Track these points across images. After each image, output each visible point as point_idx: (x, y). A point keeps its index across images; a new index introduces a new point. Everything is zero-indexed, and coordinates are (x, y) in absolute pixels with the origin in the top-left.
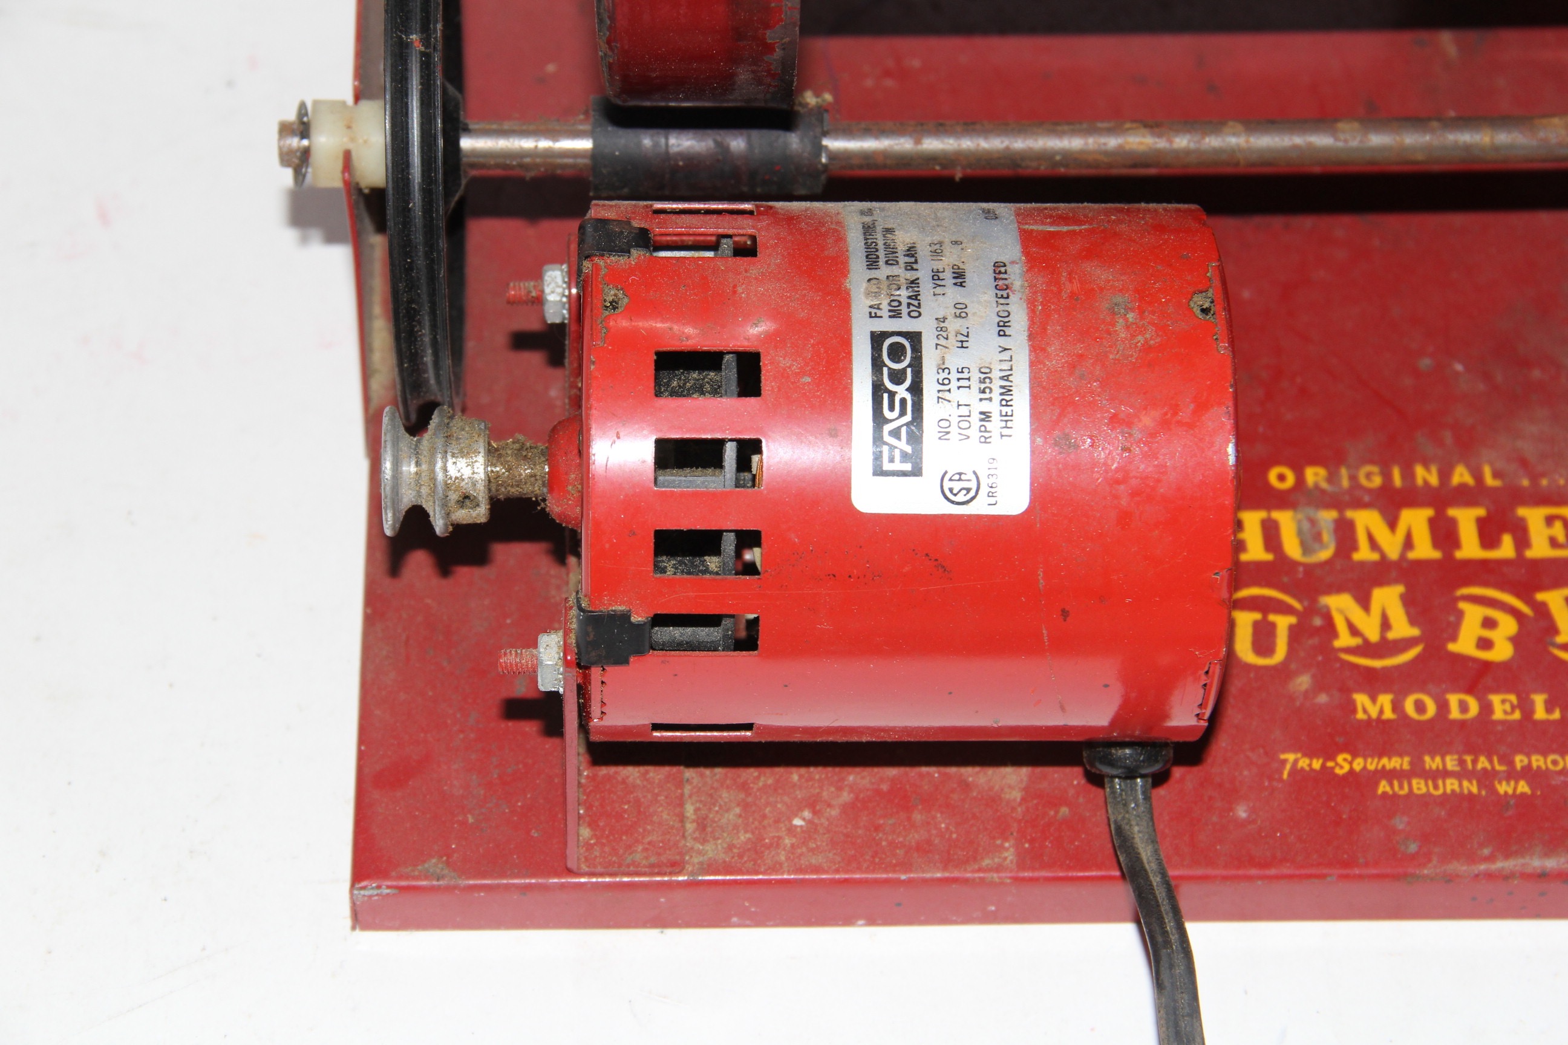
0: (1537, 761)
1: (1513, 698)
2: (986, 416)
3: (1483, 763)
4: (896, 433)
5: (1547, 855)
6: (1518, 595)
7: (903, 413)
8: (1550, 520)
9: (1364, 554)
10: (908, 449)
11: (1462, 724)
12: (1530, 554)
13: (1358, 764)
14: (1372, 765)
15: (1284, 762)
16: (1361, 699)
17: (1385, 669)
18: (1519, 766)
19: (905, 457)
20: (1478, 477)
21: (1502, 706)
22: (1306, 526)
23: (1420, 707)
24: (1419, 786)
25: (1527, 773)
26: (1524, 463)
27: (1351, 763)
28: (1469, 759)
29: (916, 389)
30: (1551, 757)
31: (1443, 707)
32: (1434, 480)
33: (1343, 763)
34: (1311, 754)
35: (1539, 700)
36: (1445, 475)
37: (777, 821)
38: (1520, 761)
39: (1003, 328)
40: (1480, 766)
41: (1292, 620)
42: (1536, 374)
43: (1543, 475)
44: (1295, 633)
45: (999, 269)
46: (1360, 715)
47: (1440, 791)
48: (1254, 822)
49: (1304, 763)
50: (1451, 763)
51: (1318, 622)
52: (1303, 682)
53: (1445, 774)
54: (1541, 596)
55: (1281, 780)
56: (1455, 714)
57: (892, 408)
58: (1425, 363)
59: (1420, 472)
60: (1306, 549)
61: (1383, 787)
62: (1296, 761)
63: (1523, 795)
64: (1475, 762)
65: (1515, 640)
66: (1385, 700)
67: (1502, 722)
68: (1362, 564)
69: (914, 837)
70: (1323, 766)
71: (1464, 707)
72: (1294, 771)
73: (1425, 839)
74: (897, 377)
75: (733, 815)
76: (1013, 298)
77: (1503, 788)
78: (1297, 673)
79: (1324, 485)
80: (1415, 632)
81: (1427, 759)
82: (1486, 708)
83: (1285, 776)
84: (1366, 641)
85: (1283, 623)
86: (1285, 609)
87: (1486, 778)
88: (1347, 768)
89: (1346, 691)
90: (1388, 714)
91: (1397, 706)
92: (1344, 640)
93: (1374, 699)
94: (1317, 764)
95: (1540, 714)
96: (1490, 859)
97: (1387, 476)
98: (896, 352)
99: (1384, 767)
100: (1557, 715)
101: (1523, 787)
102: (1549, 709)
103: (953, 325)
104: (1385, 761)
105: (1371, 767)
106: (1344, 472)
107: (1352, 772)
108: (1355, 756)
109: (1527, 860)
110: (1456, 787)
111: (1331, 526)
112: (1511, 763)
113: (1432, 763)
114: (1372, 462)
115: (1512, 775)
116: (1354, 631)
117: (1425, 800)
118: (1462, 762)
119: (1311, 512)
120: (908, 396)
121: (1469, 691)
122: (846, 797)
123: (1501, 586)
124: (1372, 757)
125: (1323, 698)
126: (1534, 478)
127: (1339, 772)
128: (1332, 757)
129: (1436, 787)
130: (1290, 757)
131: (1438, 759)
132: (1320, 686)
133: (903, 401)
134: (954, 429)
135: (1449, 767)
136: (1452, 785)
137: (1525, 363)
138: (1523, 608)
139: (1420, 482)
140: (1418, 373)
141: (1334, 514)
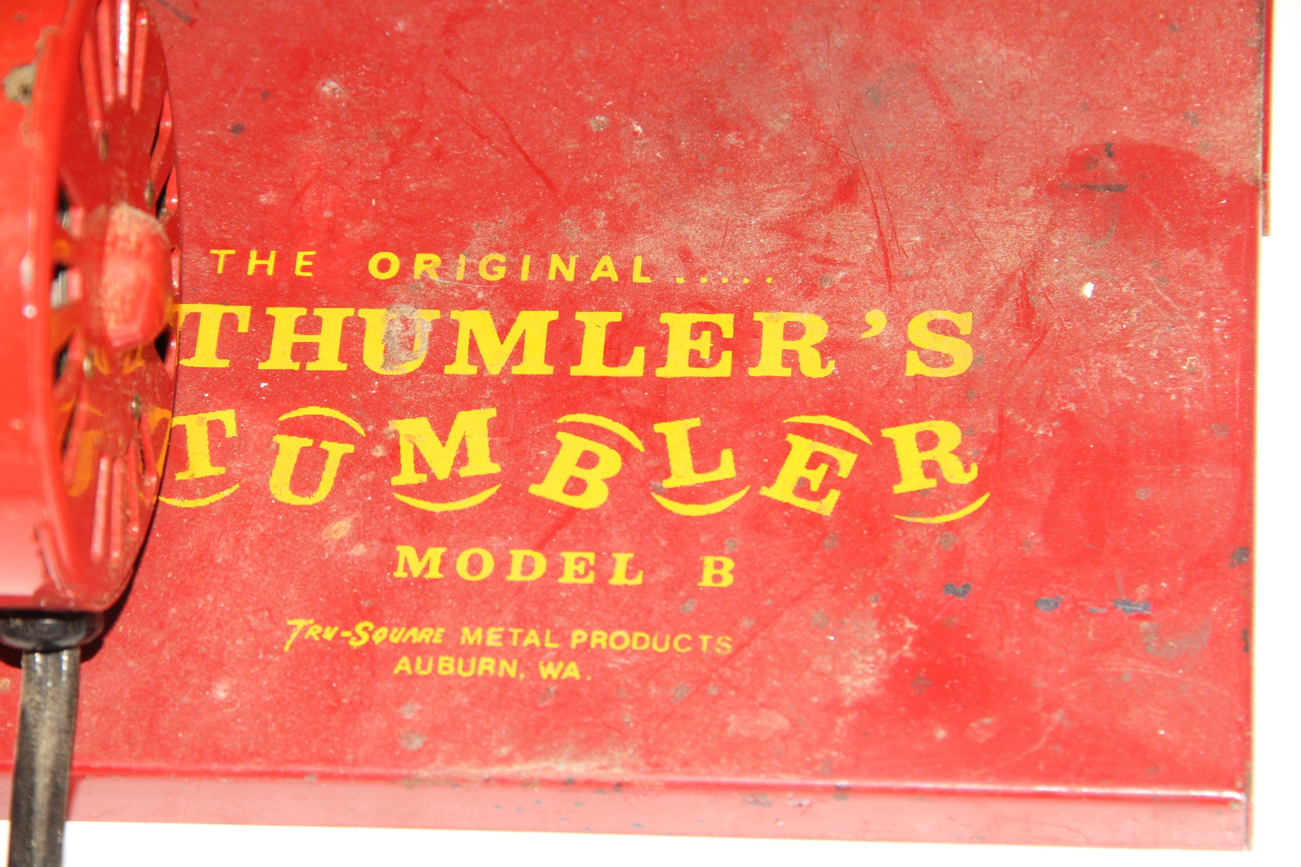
0: (599, 638)
1: (591, 557)
3: (532, 639)
5: (576, 758)
6: (634, 424)
8: (697, 330)
9: (461, 367)
11: (520, 587)
12: (660, 372)
13: (380, 635)
14: (396, 636)
15: (290, 629)
17: (445, 515)
18: (574, 643)
20: (625, 274)
21: (575, 566)
22: (398, 326)
23: (475, 565)
24: (447, 665)
25: (582, 653)
26: (685, 255)
27: (371, 633)
28: (516, 632)
30: (616, 634)
31: (503, 565)
32: (569, 275)
33: (362, 634)
34: (324, 622)
35: (622, 559)
36: (584, 268)
38: (577, 637)
40: (527, 642)
41: (350, 448)
42: (731, 139)
43: (703, 272)
44: (348, 466)
46: (400, 573)
47: (470, 673)
48: (233, 704)
49: (314, 632)
50: (493, 638)
51: (379, 452)
52: (342, 528)
53: (483, 650)
54: (658, 428)
55: (281, 652)
56: (515, 575)
58: (596, 123)
59: (556, 261)
60: (389, 358)
61: (403, 665)
62: (306, 629)
63: (571, 680)
64: (522, 637)
65: (613, 483)
66: (436, 554)
67: (569, 587)
68: (454, 377)
70: (337, 636)
71: (528, 567)
72: (300, 642)
73: (435, 732)
77: (548, 671)
78: (337, 517)
79: (434, 277)
80: (496, 468)
81: (466, 631)
82: (555, 568)
83: (287, 648)
84: (432, 478)
85: (337, 451)
86: (342, 434)
88: (365, 638)
89: (390, 541)
90: (434, 573)
91: (446, 564)
92: (408, 476)
93: (422, 553)
94: (329, 634)
95: (619, 578)
96: (507, 760)
97: (514, 268)
99: (411, 638)
100: (638, 580)
101: (573, 671)
102: (630, 574)
104: (414, 632)
105: (394, 639)
106: (462, 260)
107: (370, 644)
108: (378, 624)
109: (551, 763)
110: (491, 670)
111: (428, 329)
112: (566, 640)
113: (469, 636)
114: (499, 250)
115: (562, 656)
116: (421, 465)
117: (447, 685)
118: (507, 636)
119: (407, 310)
121: (539, 547)
123: (616, 411)
124: (399, 626)
125: (359, 550)
126: (693, 275)
127: (354, 644)
128: (350, 626)
129: (466, 668)
130: (300, 623)
131: (479, 632)
132: (359, 535)
135: (490, 642)
136: (486, 665)
137: (723, 126)
138: (637, 443)
139: (552, 276)
140: (585, 134)
141: (436, 314)
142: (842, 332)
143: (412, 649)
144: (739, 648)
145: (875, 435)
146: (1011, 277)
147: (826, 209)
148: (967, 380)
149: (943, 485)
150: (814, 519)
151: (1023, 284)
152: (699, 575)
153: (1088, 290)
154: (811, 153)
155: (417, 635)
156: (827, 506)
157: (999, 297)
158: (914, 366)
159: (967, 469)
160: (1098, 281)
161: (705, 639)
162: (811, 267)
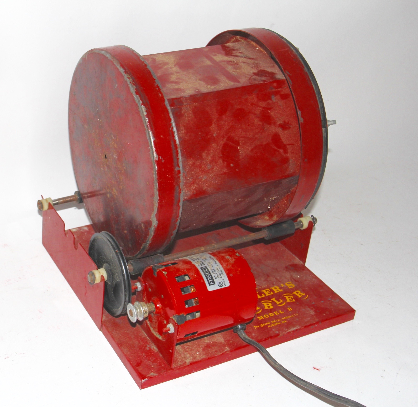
0: (285, 318)
2: (220, 274)
3: (279, 320)
4: (210, 279)
6: (269, 300)
7: (210, 277)
8: (266, 291)
10: (212, 281)
11: (273, 317)
12: (266, 295)
13: (264, 325)
14: (265, 324)
15: (254, 327)
16: (259, 317)
17: (259, 313)
18: (283, 319)
19: (212, 282)
21: (276, 313)
23: (266, 316)
24: (273, 325)
25: (284, 320)
26: (258, 286)
27: (263, 325)
29: (210, 273)
30: (286, 317)
31: (269, 315)
33: (262, 325)
34: (257, 325)
35: (280, 311)
37: (195, 354)
39: (216, 263)
43: (262, 286)
45: (210, 257)
46: (260, 319)
47: (276, 325)
48: (256, 335)
49: (257, 327)
53: (275, 323)
54: (272, 300)
57: (208, 276)
61: (269, 327)
64: (277, 320)
65: (272, 305)
66: (262, 317)
67: (277, 315)
69: (214, 351)
70: (260, 326)
71: (272, 315)
72: (257, 328)
74: (207, 272)
75: (188, 355)
76: (215, 260)
77: (283, 322)
80: (259, 308)
82: (274, 314)
83: (256, 329)
87: (280, 322)
93: (260, 317)
94: (259, 326)
95: (281, 313)
96: (287, 330)
98: (205, 269)
100: (283, 312)
101: (285, 321)
103: (210, 265)
104: (267, 324)
107: (263, 326)
109: (292, 329)
112: (282, 319)
113: (273, 322)
115: (283, 320)
118: (276, 321)
120: (209, 274)
121: (271, 312)
122: (201, 349)
123: (266, 300)
131: (273, 321)
133: (209, 275)
134: (217, 277)
136: (277, 324)
142: (280, 287)
143: (269, 325)
144: (299, 314)
145: (292, 294)
147: (268, 278)
148: (295, 287)
149: (303, 296)
150: (294, 302)
151: (292, 278)
152: (288, 310)
157: (291, 280)
158: (290, 287)
159: (303, 294)
160: (299, 276)
161: (295, 315)
162: (271, 283)
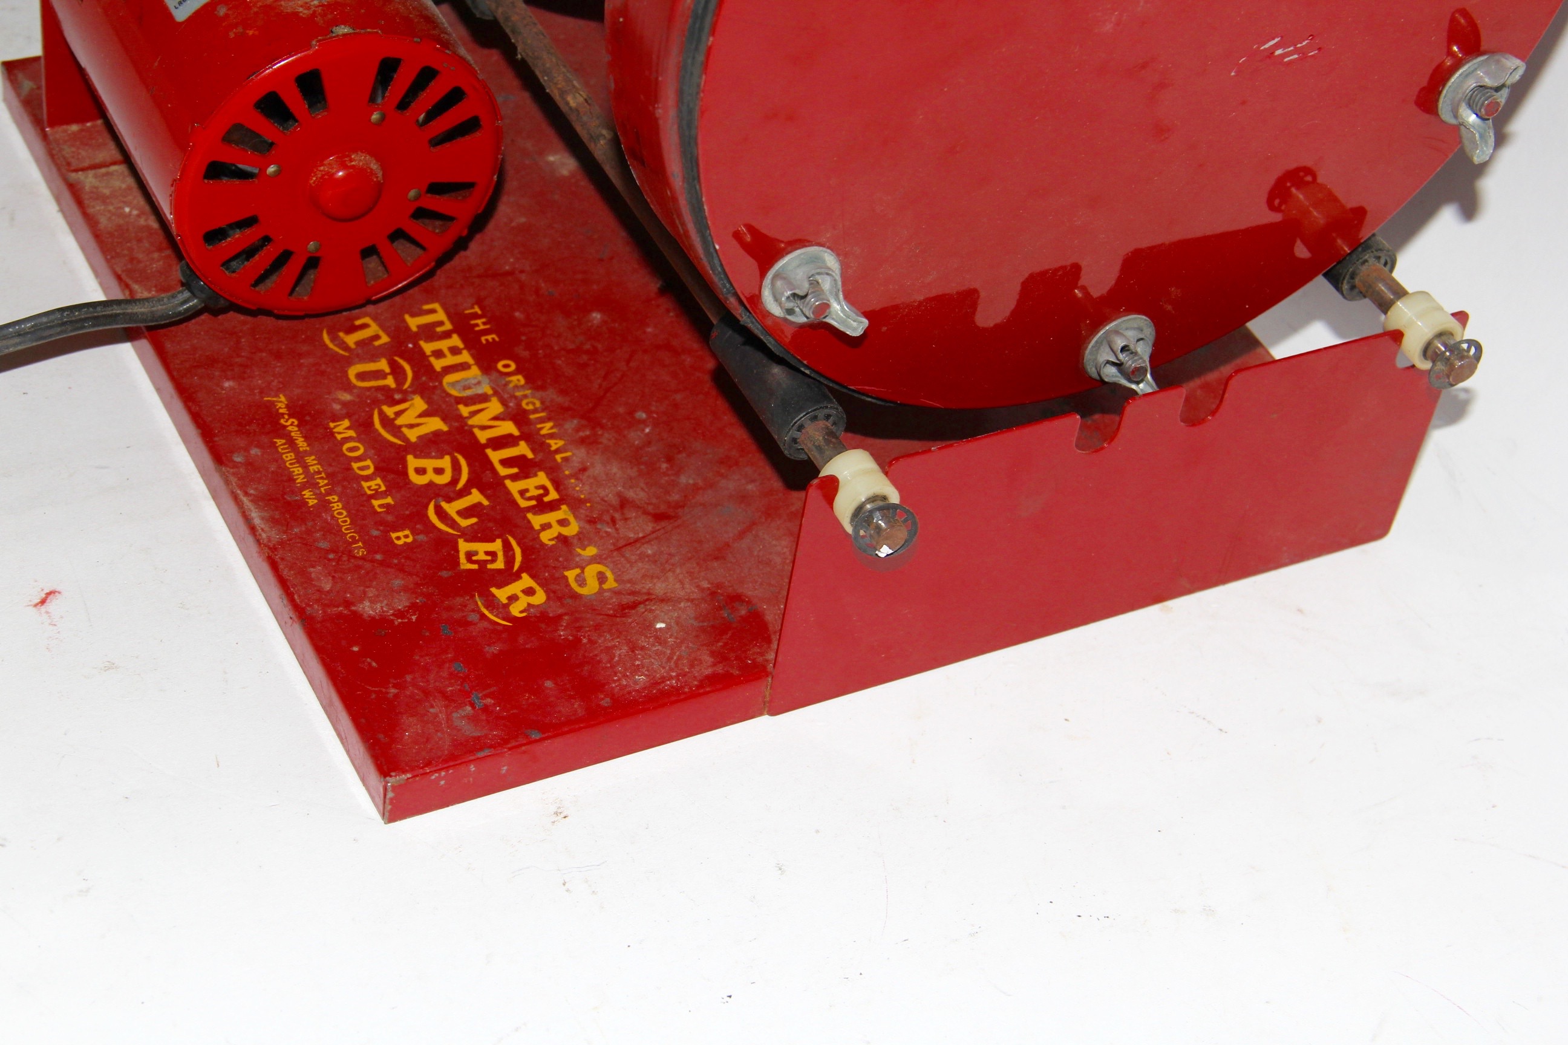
0: (337, 506)
1: (383, 489)
3: (323, 482)
5: (262, 518)
6: (470, 481)
8: (542, 487)
9: (466, 410)
11: (350, 469)
12: (507, 482)
13: (292, 428)
14: (295, 434)
15: (280, 398)
16: (346, 424)
17: (376, 430)
18: (329, 498)
20: (558, 451)
21: (374, 485)
22: (475, 382)
23: (353, 449)
24: (289, 457)
25: (325, 503)
26: (584, 470)
27: (291, 425)
28: (323, 475)
30: (344, 512)
31: (359, 459)
32: (545, 432)
33: (290, 422)
34: (288, 407)
35: (389, 500)
36: (553, 436)
38: (333, 498)
40: (320, 481)
41: (393, 386)
42: (664, 466)
43: (577, 479)
44: (385, 389)
46: (332, 425)
47: (290, 466)
48: (224, 390)
49: (281, 405)
50: (315, 468)
51: (398, 397)
52: (346, 397)
53: (305, 467)
54: (474, 491)
55: (262, 398)
56: (356, 465)
58: (641, 415)
59: (548, 425)
60: (454, 384)
61: (279, 442)
62: (281, 402)
63: (307, 503)
64: (322, 478)
65: (431, 484)
66: (351, 434)
67: (360, 487)
68: (456, 410)
70: (283, 414)
71: (363, 468)
72: (272, 402)
73: (249, 464)
77: (307, 494)
78: (352, 394)
79: (512, 385)
80: (414, 440)
81: (313, 458)
82: (368, 478)
83: (265, 399)
84: (394, 419)
85: (390, 382)
86: (400, 381)
87: (311, 485)
88: (288, 424)
89: (348, 416)
90: (339, 437)
91: (348, 439)
92: (390, 411)
93: (349, 429)
94: (283, 411)
95: (376, 503)
96: (246, 494)
97: (536, 411)
99: (297, 439)
100: (380, 510)
101: (313, 502)
102: (381, 506)
104: (302, 440)
105: (293, 434)
106: (528, 392)
107: (285, 426)
108: (298, 425)
109: (255, 510)
110: (296, 473)
111: (479, 393)
112: (329, 494)
113: (310, 460)
114: (544, 403)
115: (319, 496)
116: (400, 413)
117: (278, 459)
118: (319, 473)
119: (486, 382)
121: (377, 468)
123: (473, 472)
124: (301, 433)
125: (337, 407)
126: (575, 476)
127: (283, 421)
128: (291, 416)
129: (292, 464)
130: (283, 399)
131: (315, 462)
132: (346, 404)
135: (311, 468)
136: (297, 470)
137: (669, 459)
138: (460, 485)
139: (539, 426)
140: (631, 413)
141: (490, 392)
142: (575, 541)
143: (291, 443)
144: (363, 558)
145: (521, 570)
146: (649, 594)
147: (646, 513)
148: (576, 596)
149: (507, 606)
150: (458, 563)
151: (647, 600)
152: (395, 530)
153: (660, 625)
154: (675, 497)
155: (302, 444)
156: (465, 565)
157: (633, 593)
158: (571, 575)
159: (521, 612)
160: (668, 628)
161: (360, 544)
162: (607, 518)
